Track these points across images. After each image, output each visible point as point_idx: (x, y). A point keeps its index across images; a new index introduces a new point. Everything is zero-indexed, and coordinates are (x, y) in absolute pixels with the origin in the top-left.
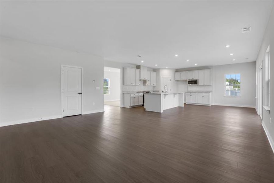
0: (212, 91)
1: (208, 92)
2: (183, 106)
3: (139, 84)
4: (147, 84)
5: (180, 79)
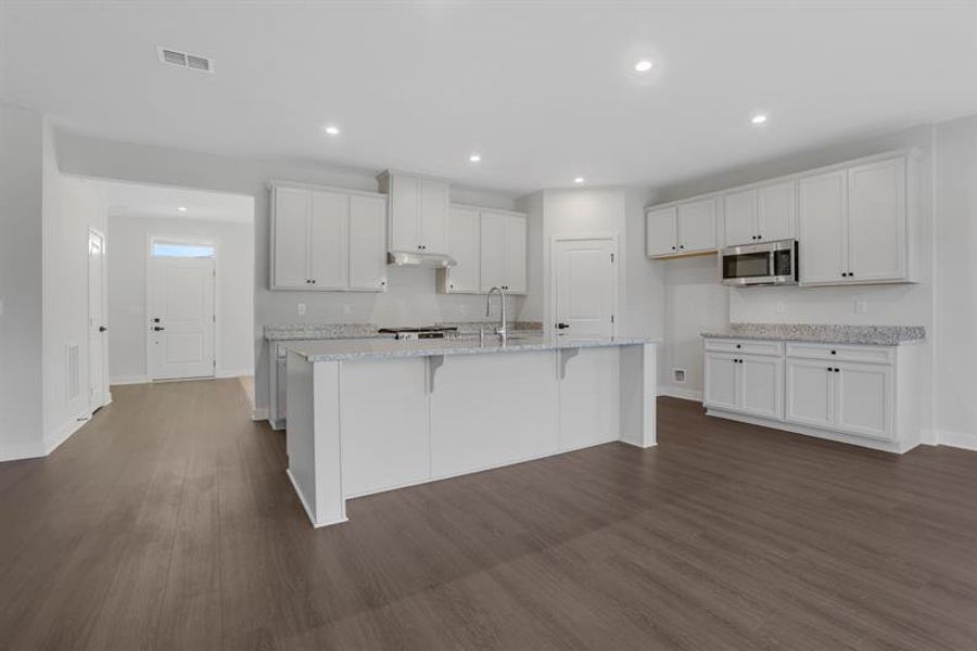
0: (918, 333)
1: (886, 338)
2: (649, 440)
3: (377, 286)
4: (449, 282)
5: (673, 251)
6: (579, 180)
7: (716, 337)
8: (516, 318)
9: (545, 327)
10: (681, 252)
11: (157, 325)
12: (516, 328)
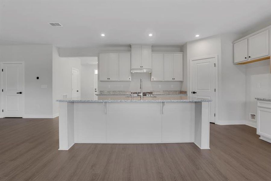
3: (128, 79)
4: (152, 78)
5: (246, 59)
6: (197, 36)
7: (264, 100)
8: (181, 90)
9: (188, 93)
10: (249, 60)
11: (96, 90)
12: (180, 93)
